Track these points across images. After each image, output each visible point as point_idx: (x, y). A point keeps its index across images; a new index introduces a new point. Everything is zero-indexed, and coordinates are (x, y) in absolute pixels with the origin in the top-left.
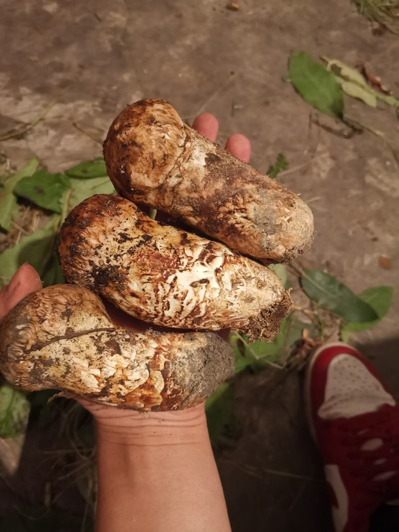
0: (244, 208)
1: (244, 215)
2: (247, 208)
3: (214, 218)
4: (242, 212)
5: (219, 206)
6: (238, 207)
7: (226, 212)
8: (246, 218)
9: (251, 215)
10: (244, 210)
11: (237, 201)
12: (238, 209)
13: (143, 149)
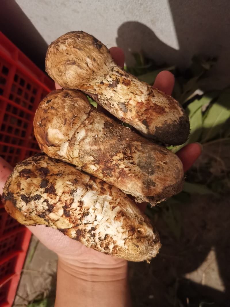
0: (130, 156)
1: (131, 161)
2: (133, 156)
3: (108, 164)
4: (129, 159)
5: (112, 156)
6: (126, 155)
7: (117, 159)
8: (132, 163)
9: (136, 161)
10: (130, 158)
11: (126, 152)
12: (126, 157)
13: (58, 111)
